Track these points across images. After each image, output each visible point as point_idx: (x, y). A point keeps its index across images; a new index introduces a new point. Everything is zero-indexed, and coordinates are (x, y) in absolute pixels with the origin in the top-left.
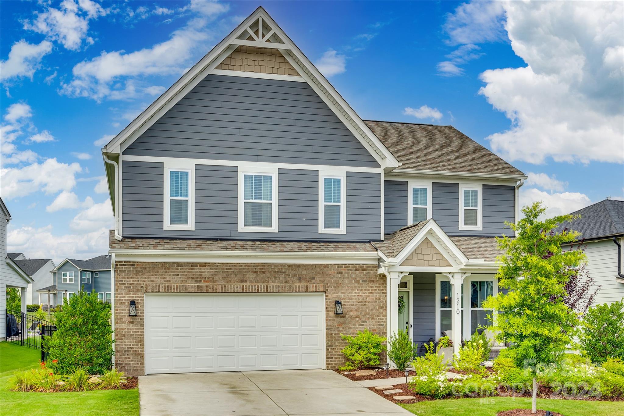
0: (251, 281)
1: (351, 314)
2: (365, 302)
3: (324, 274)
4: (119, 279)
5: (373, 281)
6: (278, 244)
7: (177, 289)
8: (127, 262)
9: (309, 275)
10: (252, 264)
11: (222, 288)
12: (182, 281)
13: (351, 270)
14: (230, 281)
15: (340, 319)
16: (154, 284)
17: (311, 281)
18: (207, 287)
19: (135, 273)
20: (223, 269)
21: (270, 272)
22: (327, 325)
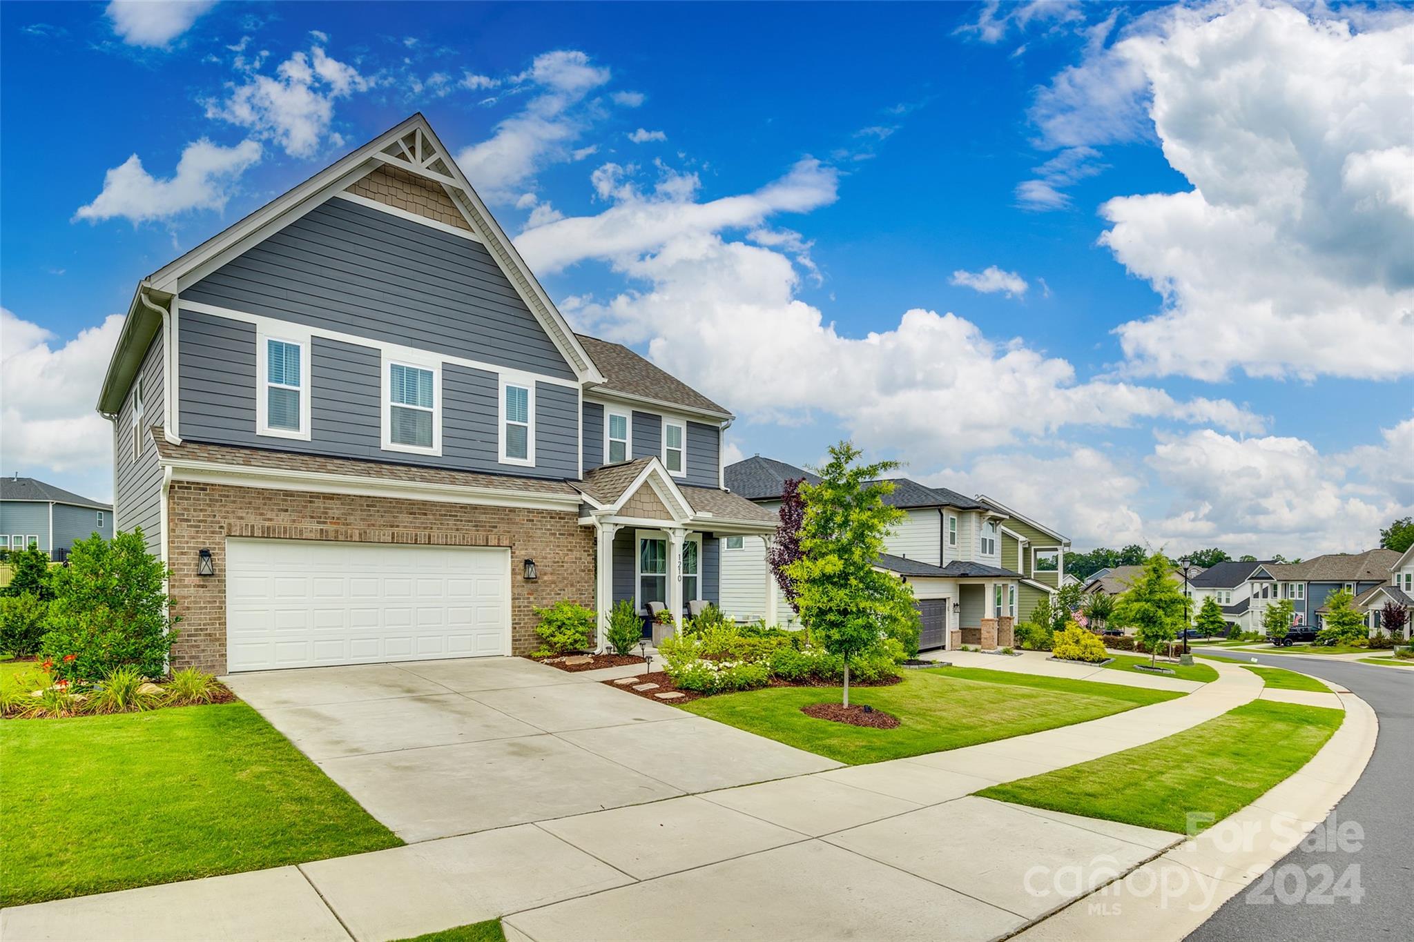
0: (405, 527)
1: (546, 578)
2: (563, 562)
3: (510, 522)
4: (177, 511)
5: (573, 535)
6: (443, 473)
7: (285, 532)
8: (193, 483)
9: (489, 522)
10: (407, 500)
11: (360, 534)
12: (294, 521)
13: (545, 517)
14: (373, 525)
15: (530, 586)
16: (243, 523)
17: (492, 531)
18: (337, 532)
19: (208, 502)
20: (362, 505)
21: (434, 515)
22: (513, 594)
